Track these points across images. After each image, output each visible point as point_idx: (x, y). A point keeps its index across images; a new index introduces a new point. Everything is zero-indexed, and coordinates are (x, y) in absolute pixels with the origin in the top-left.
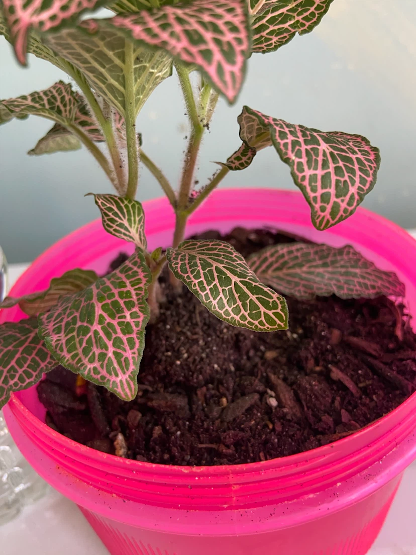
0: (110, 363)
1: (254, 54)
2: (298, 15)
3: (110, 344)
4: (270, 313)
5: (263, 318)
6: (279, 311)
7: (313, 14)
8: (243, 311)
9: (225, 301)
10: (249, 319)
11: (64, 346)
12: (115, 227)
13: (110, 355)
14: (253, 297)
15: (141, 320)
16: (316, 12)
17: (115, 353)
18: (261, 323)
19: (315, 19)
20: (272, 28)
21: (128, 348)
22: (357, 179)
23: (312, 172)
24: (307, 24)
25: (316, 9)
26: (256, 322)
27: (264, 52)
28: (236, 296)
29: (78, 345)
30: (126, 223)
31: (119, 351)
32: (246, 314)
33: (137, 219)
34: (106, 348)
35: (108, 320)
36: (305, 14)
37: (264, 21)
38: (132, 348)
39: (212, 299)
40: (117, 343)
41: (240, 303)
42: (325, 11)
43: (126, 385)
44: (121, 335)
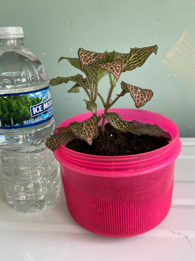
0: (87, 136)
1: (127, 71)
2: (138, 63)
3: (87, 132)
4: (125, 127)
5: (123, 128)
6: (127, 126)
7: (142, 63)
8: (119, 126)
9: (115, 123)
10: (120, 128)
11: (76, 132)
12: (90, 108)
13: (87, 134)
14: (122, 123)
15: (94, 128)
16: (142, 62)
17: (88, 134)
18: (123, 129)
19: (142, 64)
20: (132, 65)
21: (91, 133)
22: (146, 98)
23: (135, 95)
24: (140, 65)
25: (142, 61)
26: (122, 129)
27: (129, 70)
29: (79, 132)
30: (92, 108)
31: (89, 133)
32: (120, 127)
33: (95, 107)
34: (86, 133)
35: (87, 127)
36: (140, 63)
37: (130, 64)
38: (92, 133)
39: (112, 122)
40: (89, 132)
41: (118, 124)
42: (144, 62)
43: (90, 141)
44: (90, 130)
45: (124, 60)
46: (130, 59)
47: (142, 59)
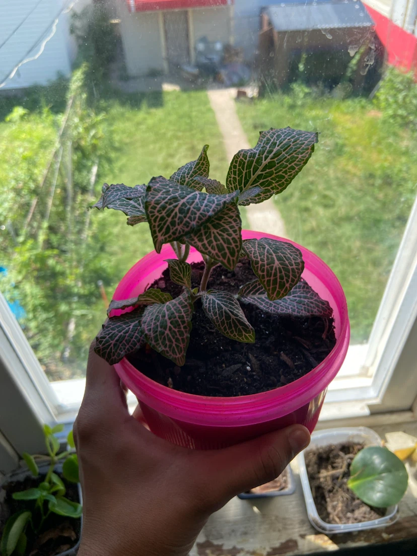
0: (174, 349)
1: (251, 204)
2: (276, 182)
3: (173, 340)
4: (247, 335)
5: (243, 337)
6: (251, 335)
7: (283, 183)
8: (235, 333)
9: (227, 327)
10: (237, 336)
12: (176, 278)
13: (174, 345)
14: (240, 327)
15: (188, 330)
16: (285, 183)
17: (176, 345)
18: (243, 339)
19: (284, 186)
20: (262, 189)
21: (181, 343)
22: (290, 280)
24: (280, 188)
25: (285, 181)
26: (240, 338)
27: (256, 203)
28: (233, 325)
29: (159, 339)
30: (182, 276)
31: (178, 344)
32: (236, 334)
33: (187, 273)
34: (172, 343)
35: (174, 329)
36: (280, 183)
37: (259, 183)
38: (183, 343)
39: (221, 326)
40: (177, 340)
41: (234, 329)
42: (290, 183)
43: (180, 360)
44: (179, 337)
45: (244, 172)
46: (259, 172)
47: (284, 174)
